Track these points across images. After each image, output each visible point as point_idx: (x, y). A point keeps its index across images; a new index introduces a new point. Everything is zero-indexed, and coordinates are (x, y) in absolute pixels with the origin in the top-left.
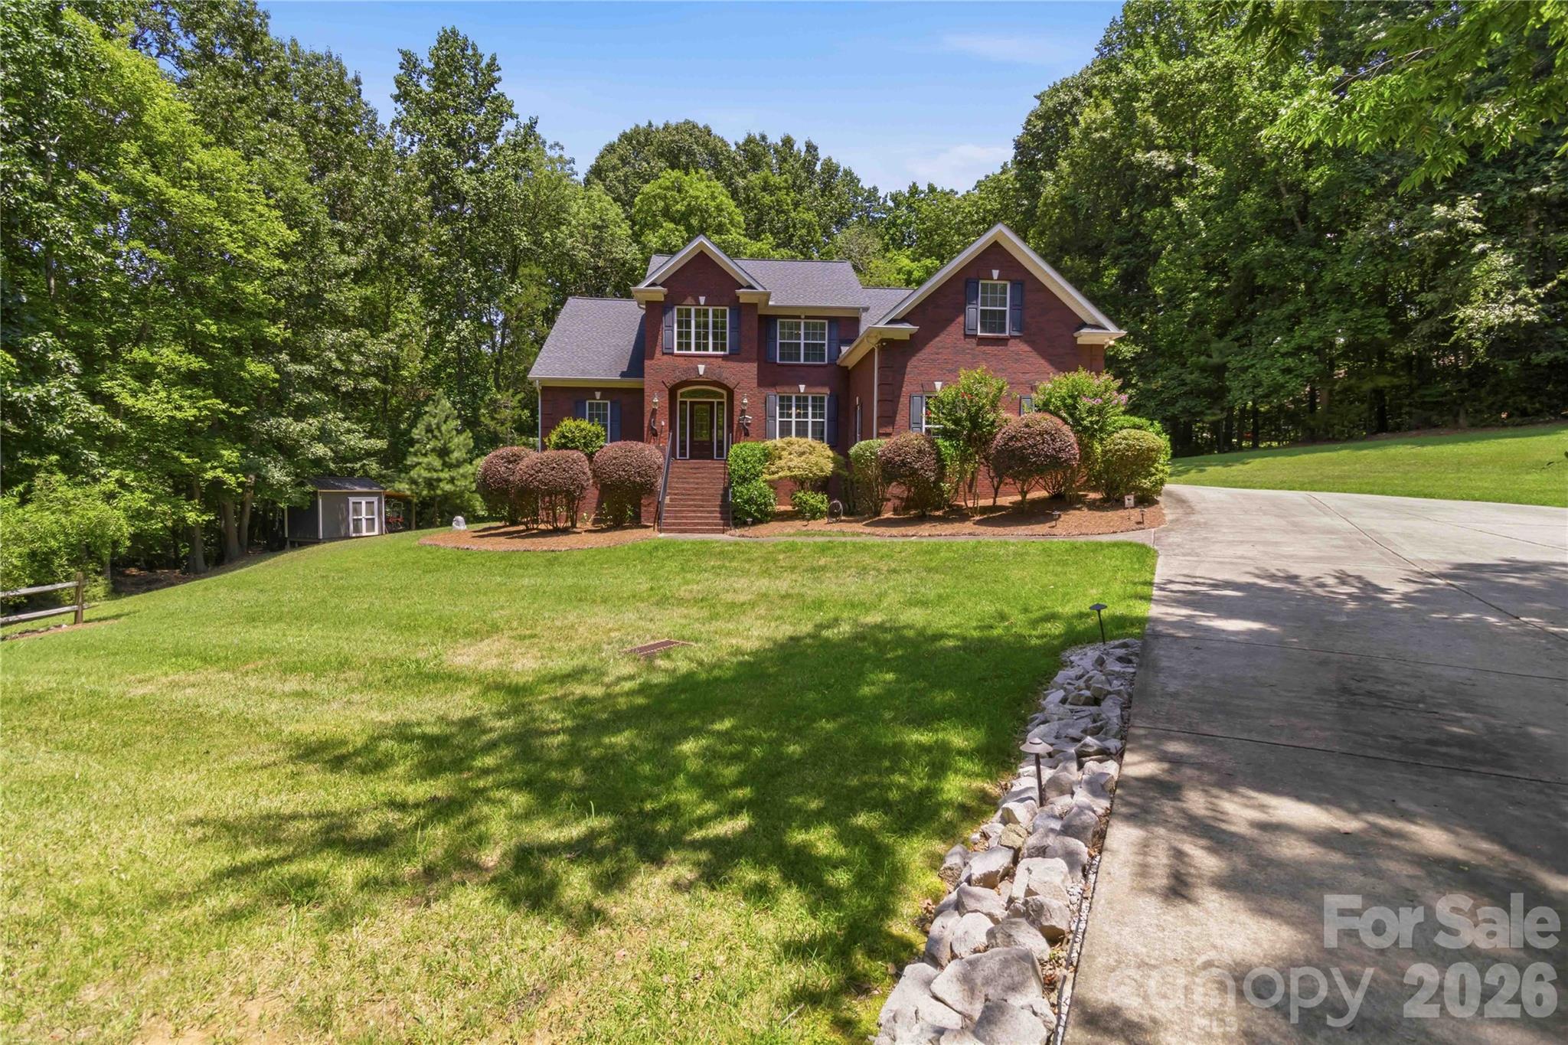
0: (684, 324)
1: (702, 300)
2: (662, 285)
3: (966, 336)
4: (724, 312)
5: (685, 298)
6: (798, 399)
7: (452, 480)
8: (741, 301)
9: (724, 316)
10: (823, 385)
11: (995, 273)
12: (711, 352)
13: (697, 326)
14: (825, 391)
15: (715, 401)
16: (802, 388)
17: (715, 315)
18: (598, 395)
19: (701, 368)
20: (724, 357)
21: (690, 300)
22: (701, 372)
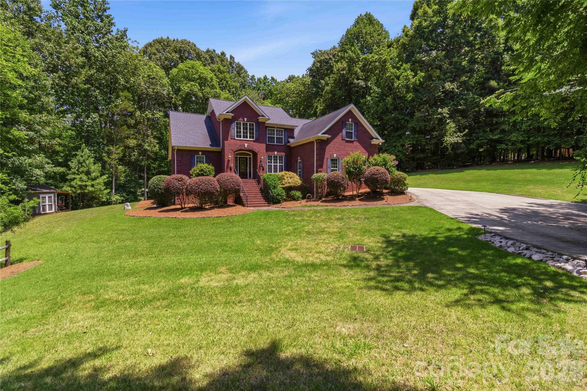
0: (238, 128)
1: (246, 119)
2: (231, 112)
3: (342, 140)
4: (253, 125)
5: (239, 118)
6: (274, 157)
7: (93, 186)
8: (259, 121)
9: (253, 126)
10: (283, 152)
11: (350, 120)
12: (248, 139)
13: (244, 129)
14: (284, 154)
15: (248, 157)
16: (276, 153)
17: (250, 126)
18: (200, 153)
19: (246, 145)
20: (254, 141)
21: (241, 119)
22: (246, 147)
